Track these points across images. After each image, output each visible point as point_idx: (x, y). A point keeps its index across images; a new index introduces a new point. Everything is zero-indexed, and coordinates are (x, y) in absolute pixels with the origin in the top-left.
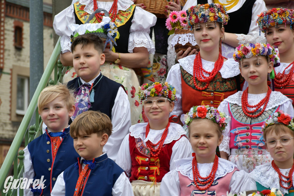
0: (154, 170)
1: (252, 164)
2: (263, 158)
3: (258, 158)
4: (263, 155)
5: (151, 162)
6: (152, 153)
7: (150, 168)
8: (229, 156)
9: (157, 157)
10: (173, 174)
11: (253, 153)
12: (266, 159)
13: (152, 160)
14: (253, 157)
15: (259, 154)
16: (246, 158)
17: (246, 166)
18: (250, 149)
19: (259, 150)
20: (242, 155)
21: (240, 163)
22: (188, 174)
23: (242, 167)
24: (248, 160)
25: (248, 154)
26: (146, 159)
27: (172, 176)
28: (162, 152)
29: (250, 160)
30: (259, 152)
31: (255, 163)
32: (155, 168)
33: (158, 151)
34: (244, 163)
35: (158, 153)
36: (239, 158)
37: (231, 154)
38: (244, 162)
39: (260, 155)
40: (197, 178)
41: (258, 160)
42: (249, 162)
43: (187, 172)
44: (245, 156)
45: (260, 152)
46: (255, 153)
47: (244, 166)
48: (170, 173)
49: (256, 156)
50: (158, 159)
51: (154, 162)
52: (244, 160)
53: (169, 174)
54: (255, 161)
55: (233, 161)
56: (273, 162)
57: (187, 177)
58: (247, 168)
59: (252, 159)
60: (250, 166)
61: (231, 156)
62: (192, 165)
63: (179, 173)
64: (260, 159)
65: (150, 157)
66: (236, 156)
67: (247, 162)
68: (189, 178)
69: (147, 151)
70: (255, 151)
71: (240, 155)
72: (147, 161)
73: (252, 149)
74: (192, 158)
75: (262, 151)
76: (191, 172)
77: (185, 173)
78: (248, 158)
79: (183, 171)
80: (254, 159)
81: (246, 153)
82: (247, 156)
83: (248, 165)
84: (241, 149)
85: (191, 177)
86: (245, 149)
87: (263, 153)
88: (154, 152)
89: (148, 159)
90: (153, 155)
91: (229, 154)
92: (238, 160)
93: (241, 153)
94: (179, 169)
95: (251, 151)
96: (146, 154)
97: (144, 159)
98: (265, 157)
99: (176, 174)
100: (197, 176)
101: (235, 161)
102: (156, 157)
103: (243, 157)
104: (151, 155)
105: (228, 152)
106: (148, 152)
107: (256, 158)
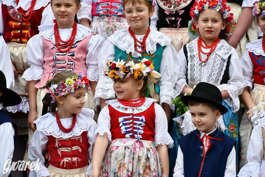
0: (25, 33)
1: (111, 30)
2: (121, 25)
3: (117, 25)
4: (121, 23)
5: (23, 25)
6: (23, 18)
7: (22, 31)
8: (91, 22)
9: (29, 22)
10: (37, 38)
11: (112, 20)
12: (124, 26)
13: (24, 24)
14: (112, 24)
15: (117, 21)
16: (106, 25)
17: (106, 32)
18: (110, 17)
19: (118, 18)
20: (103, 22)
21: (101, 29)
22: (51, 38)
23: (102, 32)
24: (108, 27)
25: (108, 21)
26: (18, 23)
27: (36, 40)
28: (33, 17)
29: (109, 26)
30: (117, 19)
31: (114, 29)
32: (26, 32)
33: (28, 16)
34: (104, 30)
35: (29, 18)
36: (100, 25)
37: (92, 21)
38: (105, 28)
39: (118, 23)
40: (59, 42)
41: (116, 27)
42: (108, 28)
43: (50, 36)
44: (105, 23)
45: (119, 20)
46: (114, 20)
47: (104, 32)
48: (35, 38)
49: (115, 23)
50: (29, 23)
51: (25, 26)
52: (104, 26)
53: (33, 38)
54: (113, 28)
55: (95, 27)
56: (130, 28)
57: (50, 41)
58: (107, 34)
59: (111, 26)
60: (109, 32)
61: (93, 22)
62: (53, 30)
63: (43, 37)
64: (118, 26)
65: (21, 21)
66: (98, 22)
67: (107, 28)
68: (52, 42)
69: (19, 16)
70: (114, 19)
71: (101, 22)
72: (20, 25)
73: (111, 17)
74: (53, 24)
75: (120, 19)
76: (53, 37)
77: (48, 37)
78: (108, 25)
79: (46, 35)
80: (113, 26)
81: (106, 20)
82: (107, 23)
83: (108, 31)
84: (102, 17)
85: (54, 41)
86: (106, 17)
87: (121, 21)
88: (25, 17)
89: (20, 23)
90: (24, 20)
91: (91, 21)
92: (99, 26)
93: (102, 20)
94: (42, 34)
95: (111, 19)
96: (19, 19)
97: (17, 23)
98: (123, 24)
99: (40, 38)
100: (58, 40)
101: (96, 27)
102: (27, 21)
103: (103, 24)
104: (23, 20)
105: (90, 19)
106: (20, 18)
107: (115, 25)
